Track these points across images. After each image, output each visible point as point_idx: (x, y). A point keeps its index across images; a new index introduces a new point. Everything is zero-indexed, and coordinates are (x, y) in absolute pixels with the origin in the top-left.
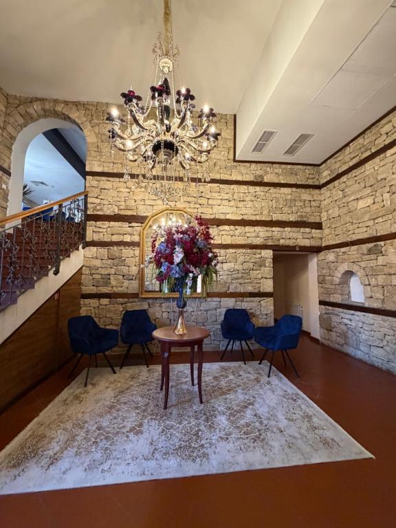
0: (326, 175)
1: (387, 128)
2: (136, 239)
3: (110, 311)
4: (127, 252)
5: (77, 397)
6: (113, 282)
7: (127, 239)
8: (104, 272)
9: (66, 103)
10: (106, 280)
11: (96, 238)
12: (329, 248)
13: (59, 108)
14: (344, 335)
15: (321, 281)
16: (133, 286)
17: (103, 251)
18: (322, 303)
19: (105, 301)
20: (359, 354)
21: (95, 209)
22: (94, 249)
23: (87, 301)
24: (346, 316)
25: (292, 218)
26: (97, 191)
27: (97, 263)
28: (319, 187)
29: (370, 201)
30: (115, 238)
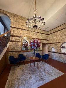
0: (49, 33)
1: (59, 28)
2: (21, 40)
3: (15, 54)
4: (19, 43)
5: (14, 73)
6: (16, 49)
7: (19, 40)
8: (14, 47)
9: (6, 12)
10: (14, 48)
11: (12, 40)
12: (49, 43)
13: (4, 12)
14: (52, 56)
15: (48, 48)
16: (20, 49)
17: (14, 43)
18: (48, 51)
19: (14, 52)
20: (54, 59)
21: (12, 34)
22: (12, 42)
23: (10, 53)
24: (52, 54)
25: (45, 39)
26: (13, 31)
27: (12, 45)
28: (48, 35)
29: (56, 38)
30: (16, 40)
